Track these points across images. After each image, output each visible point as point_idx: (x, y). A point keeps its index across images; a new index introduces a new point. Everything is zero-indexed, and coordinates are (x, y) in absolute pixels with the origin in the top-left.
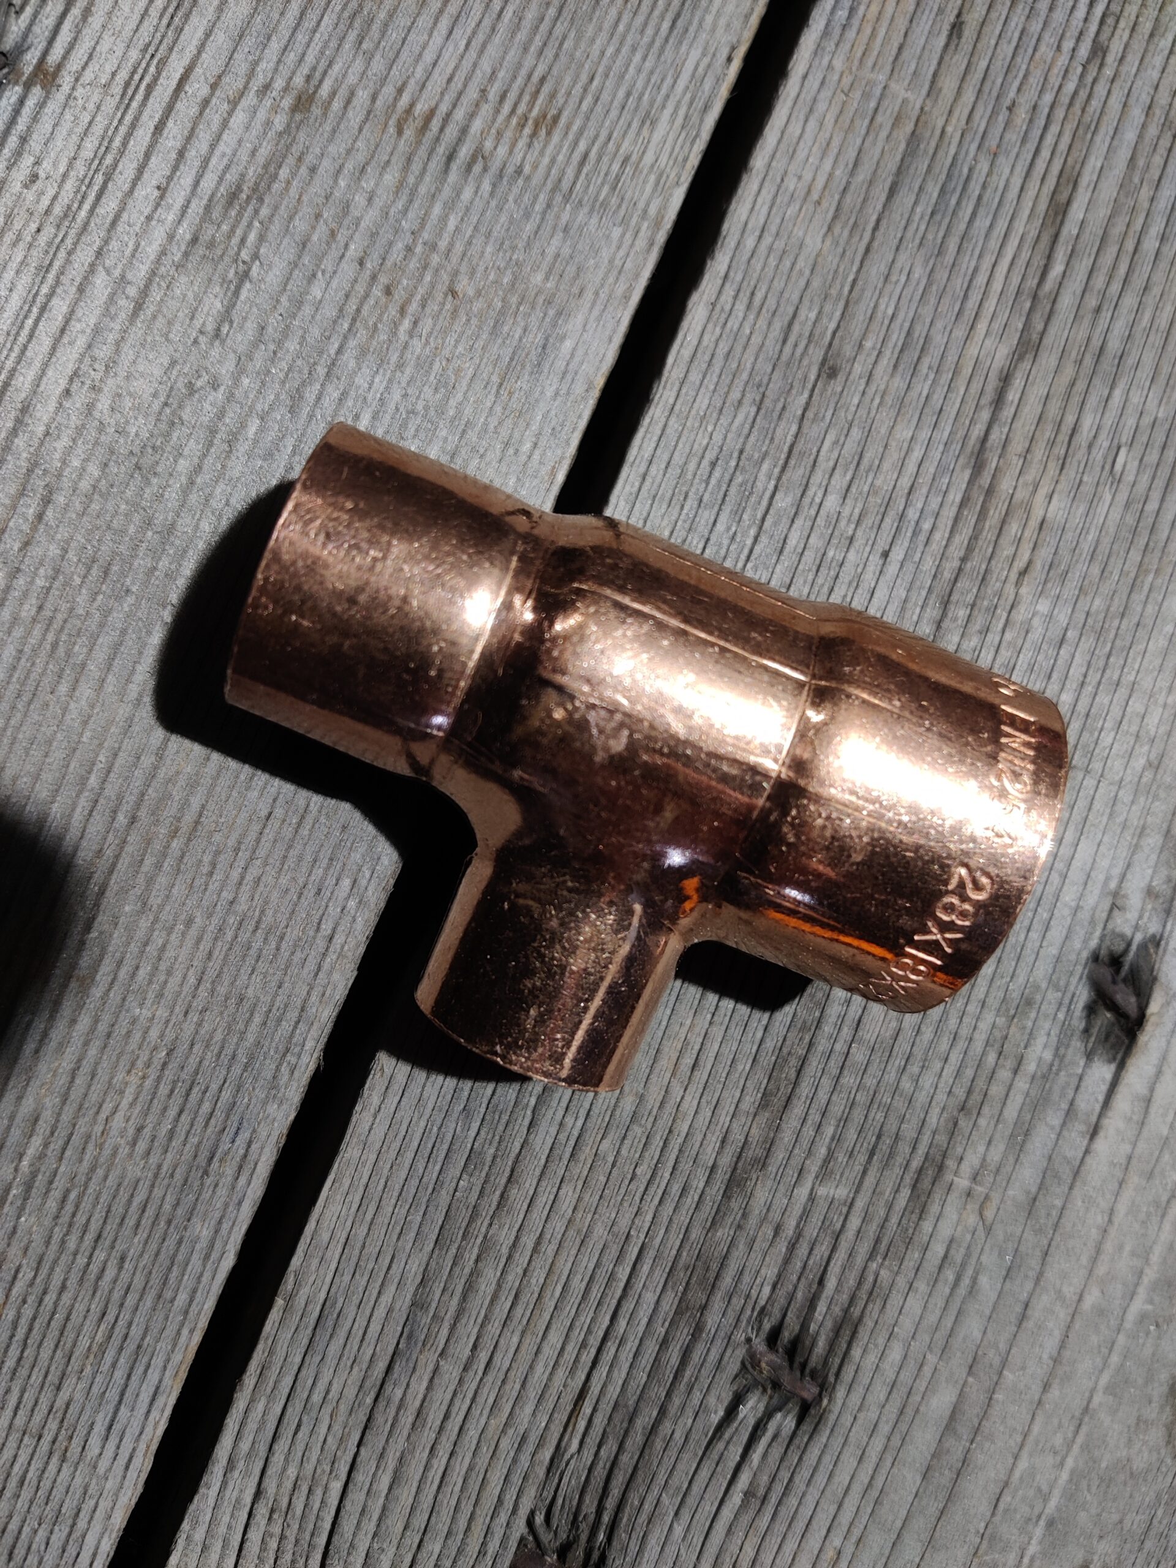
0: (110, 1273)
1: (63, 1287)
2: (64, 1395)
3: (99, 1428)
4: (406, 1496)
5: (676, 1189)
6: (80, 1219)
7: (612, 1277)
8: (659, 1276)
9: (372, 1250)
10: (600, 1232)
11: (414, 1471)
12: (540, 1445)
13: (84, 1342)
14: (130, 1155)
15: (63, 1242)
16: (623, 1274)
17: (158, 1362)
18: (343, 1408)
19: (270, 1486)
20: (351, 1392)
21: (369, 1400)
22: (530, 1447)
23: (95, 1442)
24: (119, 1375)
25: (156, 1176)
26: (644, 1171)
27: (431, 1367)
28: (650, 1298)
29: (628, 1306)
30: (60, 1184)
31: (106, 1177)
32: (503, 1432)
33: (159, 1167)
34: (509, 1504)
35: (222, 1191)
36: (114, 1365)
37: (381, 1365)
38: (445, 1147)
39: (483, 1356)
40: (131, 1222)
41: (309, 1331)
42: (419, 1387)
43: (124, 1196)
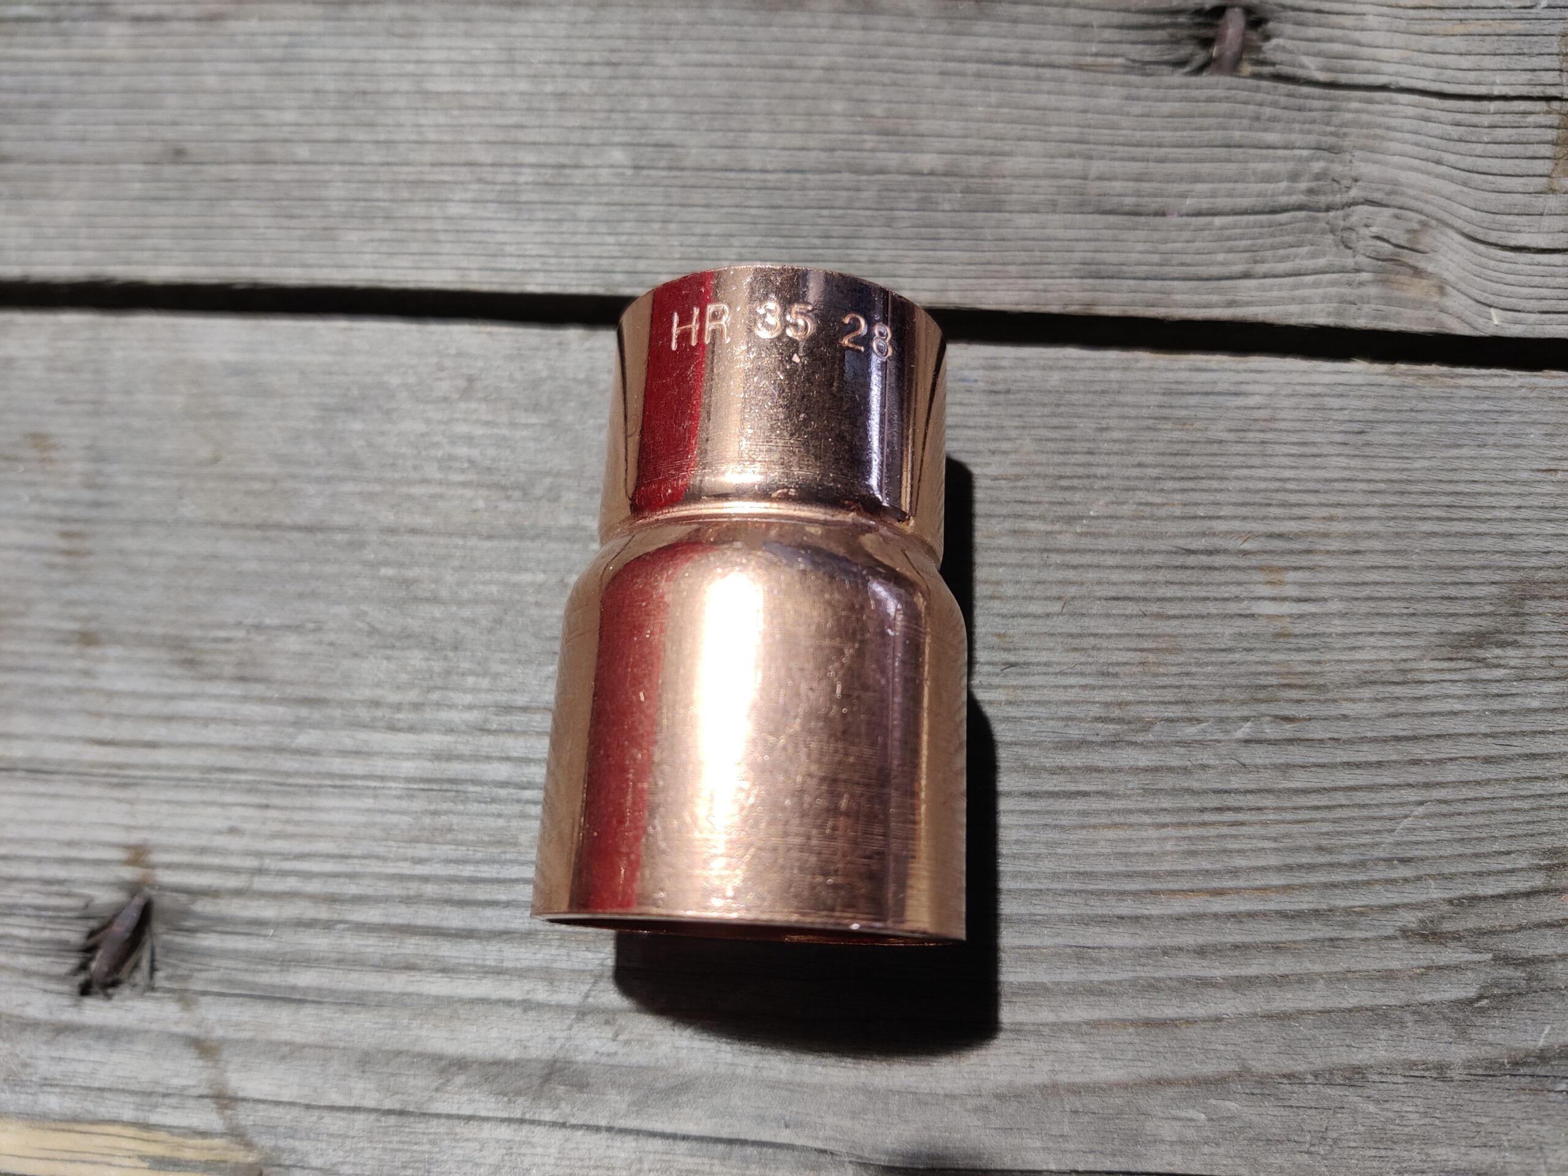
0: (1116, 435)
1: (1140, 465)
2: (1225, 436)
3: (1239, 401)
4: (1205, 168)
5: (892, 51)
6: (1080, 471)
7: (978, 75)
8: (965, 41)
9: (1024, 256)
10: (947, 94)
11: (1185, 168)
12: (1129, 85)
13: (1177, 435)
14: (1016, 452)
15: (1103, 478)
16: (971, 67)
17: (1170, 376)
18: (1156, 236)
19: (1238, 268)
20: (1141, 234)
21: (1142, 219)
22: (1134, 91)
23: (1252, 401)
24: (1192, 401)
25: (1024, 427)
26: (886, 78)
27: (1098, 183)
28: (984, 43)
29: (997, 56)
30: (1059, 496)
31: (1041, 464)
32: (1128, 114)
33: (1016, 428)
34: (1183, 92)
35: (1018, 374)
36: (1187, 407)
37: (1111, 219)
38: (923, 230)
39: (1075, 147)
40: (1068, 433)
41: (1106, 281)
42: (1118, 186)
43: (1051, 446)
